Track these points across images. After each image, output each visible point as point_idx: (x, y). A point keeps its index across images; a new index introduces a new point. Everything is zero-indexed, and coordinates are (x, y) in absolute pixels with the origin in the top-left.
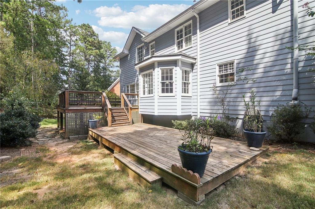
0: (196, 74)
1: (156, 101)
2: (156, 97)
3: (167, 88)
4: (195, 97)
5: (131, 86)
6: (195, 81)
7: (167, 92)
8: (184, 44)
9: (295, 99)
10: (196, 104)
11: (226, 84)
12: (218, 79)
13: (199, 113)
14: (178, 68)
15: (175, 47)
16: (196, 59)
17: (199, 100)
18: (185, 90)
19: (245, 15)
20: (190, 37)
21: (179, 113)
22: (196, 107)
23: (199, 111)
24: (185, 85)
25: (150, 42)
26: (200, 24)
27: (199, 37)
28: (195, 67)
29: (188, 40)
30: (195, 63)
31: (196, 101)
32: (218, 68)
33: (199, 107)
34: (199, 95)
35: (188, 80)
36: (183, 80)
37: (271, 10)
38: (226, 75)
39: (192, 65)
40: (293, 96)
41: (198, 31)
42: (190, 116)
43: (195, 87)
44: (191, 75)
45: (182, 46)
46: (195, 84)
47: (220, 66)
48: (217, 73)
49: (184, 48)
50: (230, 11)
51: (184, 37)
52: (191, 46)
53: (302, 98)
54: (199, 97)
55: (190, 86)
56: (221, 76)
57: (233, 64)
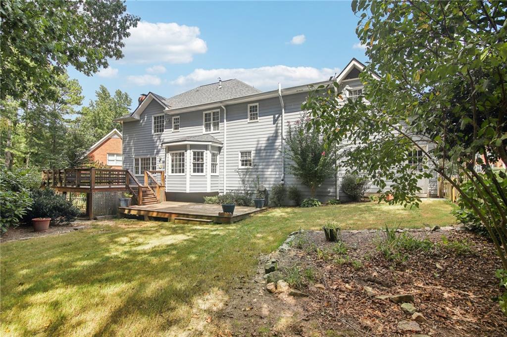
0: (222, 156)
1: (188, 179)
2: (188, 176)
3: (198, 168)
4: (222, 176)
5: (142, 159)
6: (222, 162)
7: (198, 172)
8: (212, 128)
9: (283, 180)
10: (222, 182)
11: (246, 167)
12: (240, 163)
13: (225, 190)
14: (208, 152)
15: (203, 128)
16: (223, 144)
17: (225, 179)
18: (213, 170)
19: (258, 120)
20: (218, 123)
21: (209, 190)
22: (222, 185)
23: (225, 188)
24: (214, 165)
25: (173, 115)
26: (227, 115)
27: (225, 125)
28: (222, 151)
29: (216, 125)
30: (222, 147)
31: (222, 179)
32: (240, 154)
33: (225, 185)
34: (225, 175)
35: (216, 162)
36: (212, 161)
37: (272, 122)
38: (246, 161)
39: (220, 149)
40: (282, 178)
41: (225, 120)
42: (217, 193)
43: (222, 168)
44: (218, 157)
45: (210, 128)
46: (222, 165)
47: (242, 153)
48: (240, 158)
49: (212, 131)
50: (249, 113)
51: (212, 121)
52: (218, 131)
53: (286, 179)
54: (225, 177)
55: (218, 167)
56: (243, 161)
57: (251, 153)
